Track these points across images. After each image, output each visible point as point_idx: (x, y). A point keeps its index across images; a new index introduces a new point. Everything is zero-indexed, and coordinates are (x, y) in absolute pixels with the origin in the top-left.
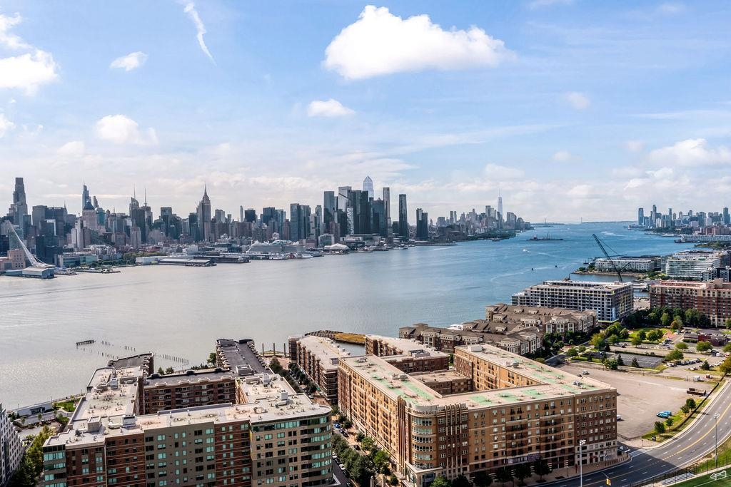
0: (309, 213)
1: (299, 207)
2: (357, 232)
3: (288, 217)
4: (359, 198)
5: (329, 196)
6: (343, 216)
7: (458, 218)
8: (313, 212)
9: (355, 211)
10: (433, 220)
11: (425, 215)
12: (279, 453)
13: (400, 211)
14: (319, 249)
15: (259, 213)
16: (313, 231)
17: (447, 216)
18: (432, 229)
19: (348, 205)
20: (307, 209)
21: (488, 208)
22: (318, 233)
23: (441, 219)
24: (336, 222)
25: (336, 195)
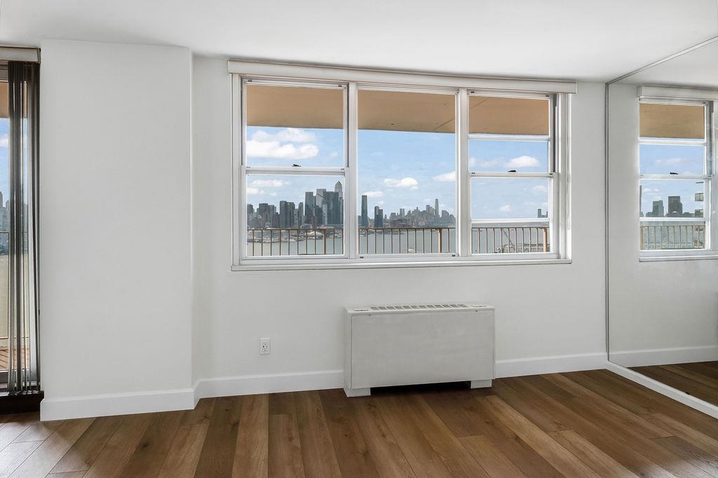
0: (294, 208)
1: (286, 203)
2: (329, 222)
3: (278, 211)
4: (332, 197)
5: (309, 195)
6: (319, 210)
7: (406, 214)
8: (297, 207)
9: (328, 207)
10: (387, 214)
11: (381, 211)
13: (362, 208)
15: (256, 207)
16: (296, 222)
17: (397, 212)
18: (386, 221)
19: (323, 203)
20: (292, 205)
21: (428, 207)
22: (300, 223)
23: (393, 214)
24: (314, 215)
25: (315, 195)
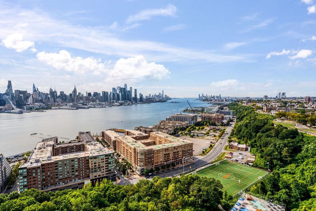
0: (108, 94)
1: (105, 92)
2: (122, 100)
3: (101, 95)
4: (123, 90)
5: (114, 89)
6: (118, 95)
7: (151, 96)
8: (109, 94)
9: (122, 94)
10: (144, 96)
11: (142, 95)
12: (98, 165)
13: (135, 94)
14: (111, 105)
15: (92, 94)
16: (109, 99)
18: (144, 99)
19: (119, 92)
20: (107, 93)
21: (160, 93)
22: (111, 100)
23: (146, 96)
24: (116, 97)
25: (116, 89)
